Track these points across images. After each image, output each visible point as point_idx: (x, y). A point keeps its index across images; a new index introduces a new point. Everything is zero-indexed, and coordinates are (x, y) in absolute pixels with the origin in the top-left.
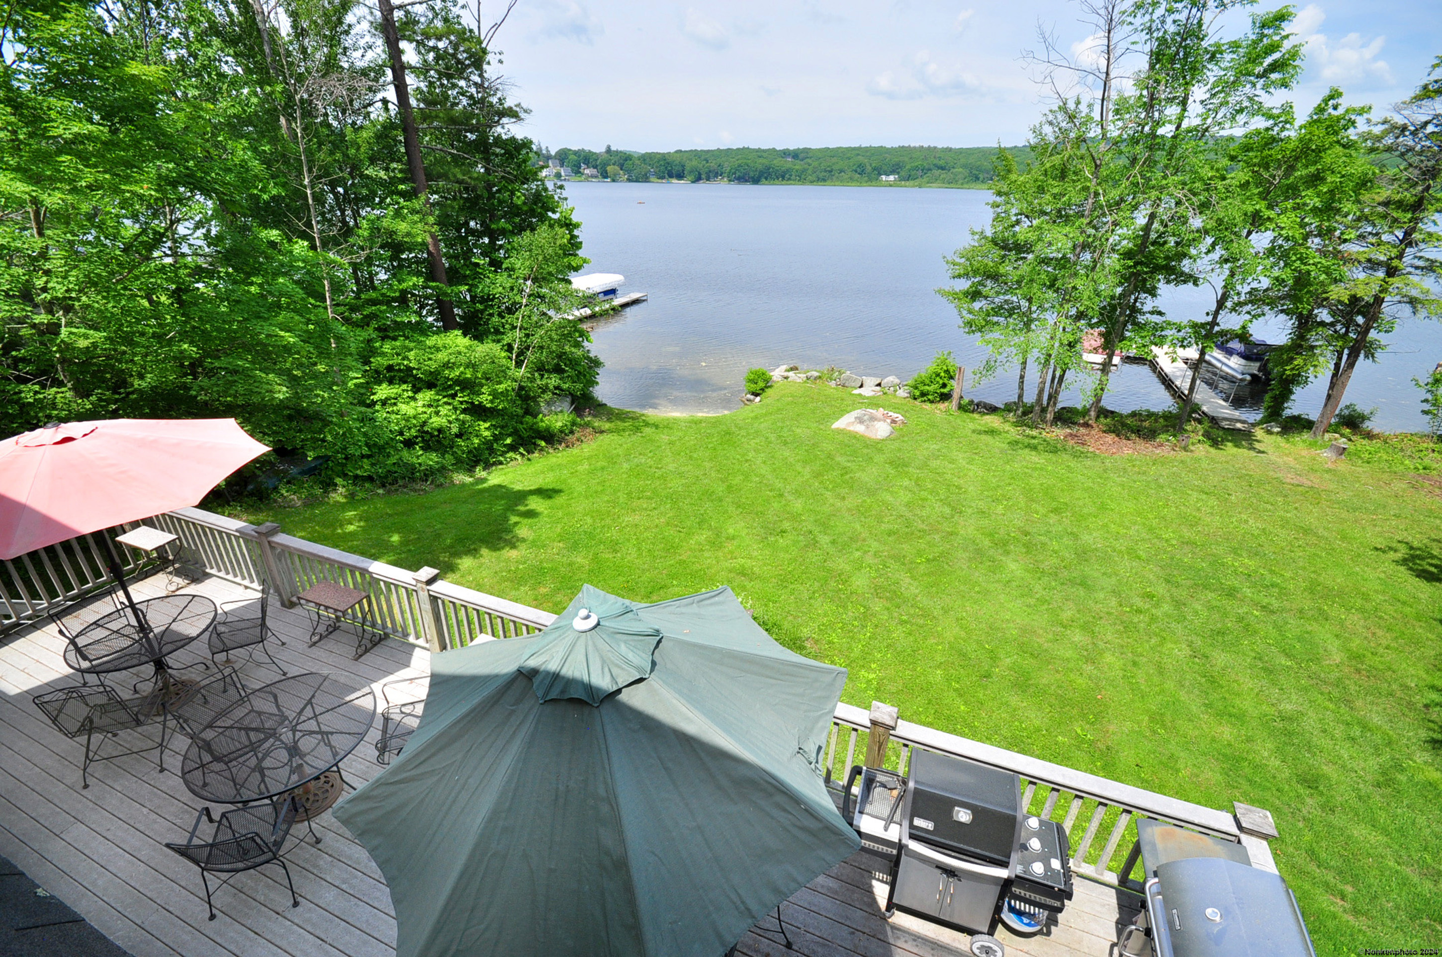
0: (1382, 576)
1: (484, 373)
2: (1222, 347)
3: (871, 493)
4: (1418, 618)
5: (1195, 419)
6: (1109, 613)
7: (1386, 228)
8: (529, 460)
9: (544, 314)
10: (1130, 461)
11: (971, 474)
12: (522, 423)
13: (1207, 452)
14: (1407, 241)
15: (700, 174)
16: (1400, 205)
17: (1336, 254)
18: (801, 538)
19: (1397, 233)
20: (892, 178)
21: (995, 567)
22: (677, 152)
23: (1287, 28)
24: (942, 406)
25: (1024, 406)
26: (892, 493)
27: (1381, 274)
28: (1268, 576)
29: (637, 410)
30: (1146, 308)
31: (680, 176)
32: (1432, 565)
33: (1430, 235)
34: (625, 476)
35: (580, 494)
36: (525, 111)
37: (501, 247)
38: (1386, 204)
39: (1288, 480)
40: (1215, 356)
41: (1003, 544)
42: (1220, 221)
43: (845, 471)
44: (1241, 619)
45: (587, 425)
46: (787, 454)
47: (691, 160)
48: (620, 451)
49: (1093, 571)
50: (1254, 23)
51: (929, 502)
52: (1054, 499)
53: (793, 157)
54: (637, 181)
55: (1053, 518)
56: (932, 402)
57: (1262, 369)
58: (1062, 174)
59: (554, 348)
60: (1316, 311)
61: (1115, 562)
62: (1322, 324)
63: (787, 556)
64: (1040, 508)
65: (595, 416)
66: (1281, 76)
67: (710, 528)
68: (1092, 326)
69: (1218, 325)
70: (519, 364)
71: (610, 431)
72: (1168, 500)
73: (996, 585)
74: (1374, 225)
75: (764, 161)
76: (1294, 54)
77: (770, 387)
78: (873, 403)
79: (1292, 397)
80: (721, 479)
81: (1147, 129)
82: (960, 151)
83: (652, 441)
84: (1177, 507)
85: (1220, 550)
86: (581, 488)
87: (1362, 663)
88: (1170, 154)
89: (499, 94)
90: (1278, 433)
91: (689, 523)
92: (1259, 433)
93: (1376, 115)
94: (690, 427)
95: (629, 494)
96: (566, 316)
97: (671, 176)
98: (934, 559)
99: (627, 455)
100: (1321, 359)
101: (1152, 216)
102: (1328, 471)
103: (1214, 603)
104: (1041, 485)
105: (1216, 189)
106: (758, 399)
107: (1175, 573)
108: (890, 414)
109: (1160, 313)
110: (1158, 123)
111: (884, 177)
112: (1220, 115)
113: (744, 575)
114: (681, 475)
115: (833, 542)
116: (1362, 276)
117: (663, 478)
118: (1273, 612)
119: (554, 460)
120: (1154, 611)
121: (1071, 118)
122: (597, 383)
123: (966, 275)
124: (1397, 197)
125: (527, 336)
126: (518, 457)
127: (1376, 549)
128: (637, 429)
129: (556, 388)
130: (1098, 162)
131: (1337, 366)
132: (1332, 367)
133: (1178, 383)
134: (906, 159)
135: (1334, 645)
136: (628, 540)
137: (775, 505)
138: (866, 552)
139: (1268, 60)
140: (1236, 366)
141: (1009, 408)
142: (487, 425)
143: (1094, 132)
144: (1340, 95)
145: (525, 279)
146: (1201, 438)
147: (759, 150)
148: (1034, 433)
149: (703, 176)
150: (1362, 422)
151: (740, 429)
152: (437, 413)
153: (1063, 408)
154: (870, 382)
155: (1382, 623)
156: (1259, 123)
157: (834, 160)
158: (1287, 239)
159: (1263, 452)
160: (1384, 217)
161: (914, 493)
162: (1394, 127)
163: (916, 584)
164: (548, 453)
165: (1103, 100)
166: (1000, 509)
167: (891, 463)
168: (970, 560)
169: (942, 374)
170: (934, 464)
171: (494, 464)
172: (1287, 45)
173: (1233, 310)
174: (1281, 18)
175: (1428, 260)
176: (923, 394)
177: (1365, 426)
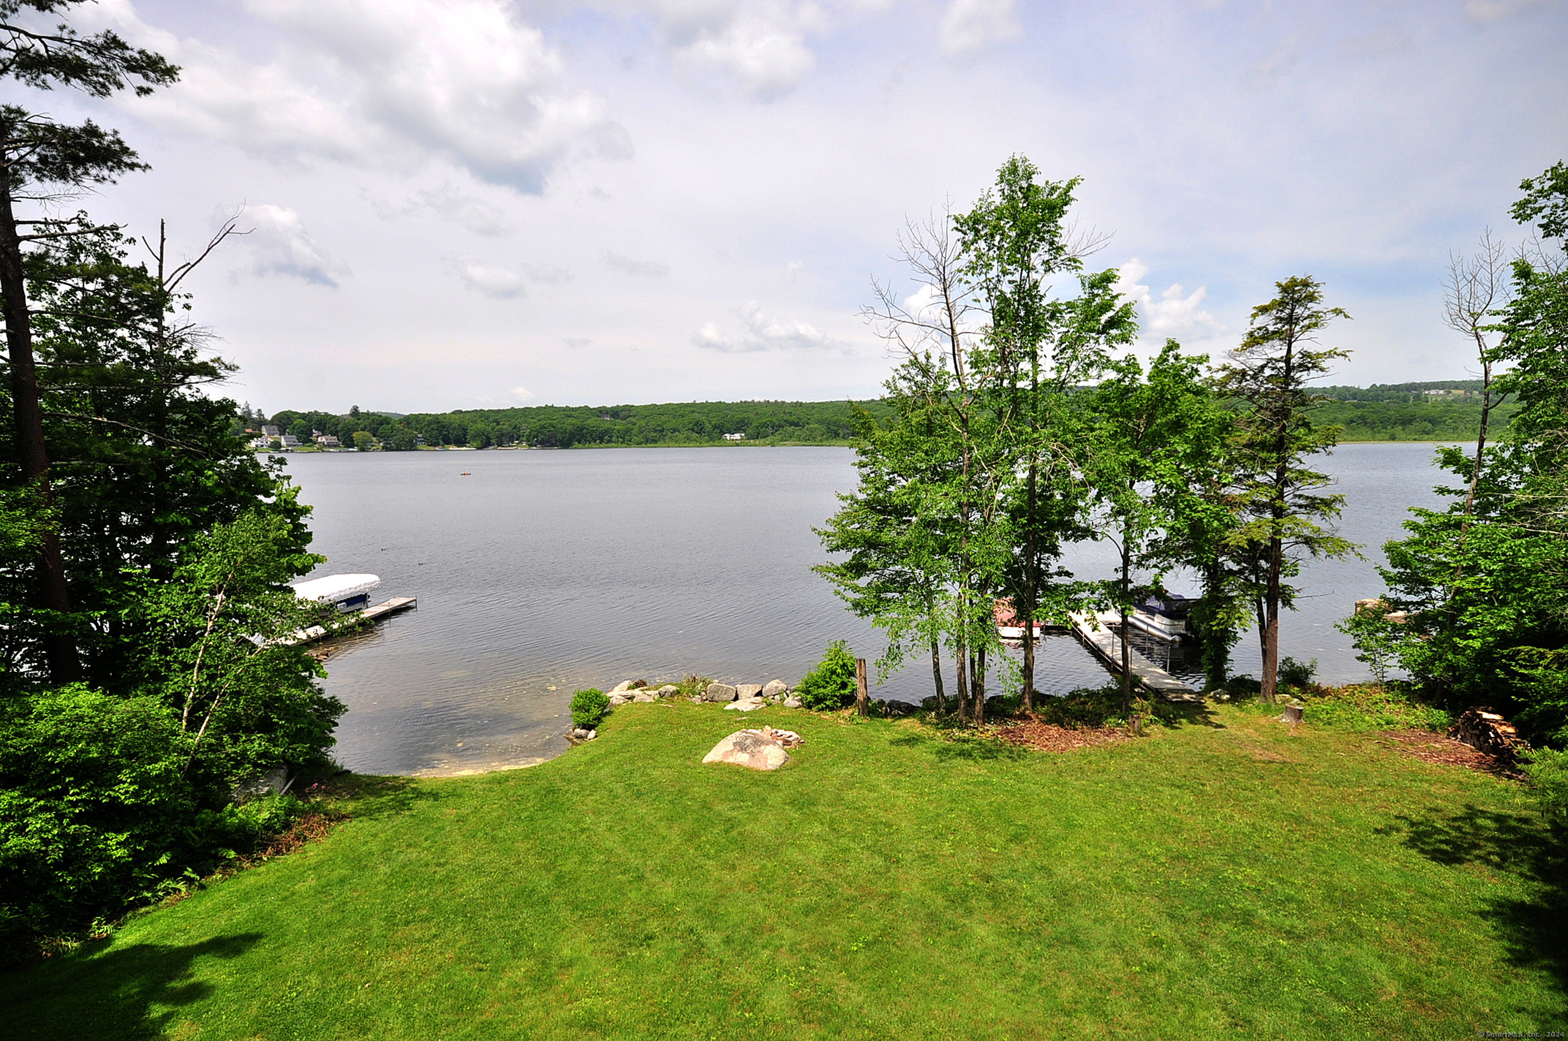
0: (1396, 864)
1: (125, 746)
2: (1141, 606)
3: (771, 852)
4: (1456, 914)
5: (1139, 695)
6: (1117, 980)
7: (1259, 470)
8: (202, 887)
9: (245, 641)
10: (1085, 756)
11: (900, 802)
12: (193, 824)
13: (1163, 734)
14: (1282, 481)
15: (488, 438)
16: (1263, 446)
17: (1221, 499)
18: (678, 942)
19: (1270, 474)
20: (737, 436)
21: (960, 939)
22: (454, 413)
23: (1114, 288)
24: (846, 713)
25: (946, 699)
26: (800, 847)
27: (1268, 516)
28: (1279, 888)
29: (404, 774)
30: (1053, 569)
31: (461, 441)
32: (1441, 842)
33: (1301, 472)
34: (382, 887)
35: (299, 934)
36: (228, 368)
37: (173, 548)
38: (1250, 445)
39: (1258, 757)
40: (1137, 616)
41: (960, 900)
42: (1100, 473)
43: (731, 824)
44: (1270, 956)
45: (315, 810)
46: (642, 811)
47: (475, 422)
48: (374, 846)
49: (1081, 918)
50: (1083, 284)
51: (853, 854)
52: (1010, 823)
53: (612, 416)
54: (398, 449)
55: (1015, 850)
56: (832, 709)
57: (1189, 627)
58: (929, 429)
59: (260, 692)
60: (1220, 560)
61: (1104, 900)
62: (1230, 572)
63: (660, 979)
64: (995, 838)
65: (328, 793)
66: (1119, 332)
67: (531, 954)
68: (1000, 595)
69: (1131, 582)
70: (194, 725)
71: (356, 815)
72: (1139, 802)
73: (965, 966)
74: (1244, 467)
75: (575, 421)
76: (1126, 311)
77: (609, 713)
78: (754, 719)
79: (1229, 657)
80: (545, 866)
81: (1006, 383)
82: (812, 406)
83: (428, 820)
84: (1152, 810)
85: (1215, 861)
86: (300, 924)
87: (1421, 990)
88: (1034, 407)
89: (186, 347)
90: (1228, 700)
91: (495, 952)
92: (1210, 704)
93: (1215, 363)
94: (491, 790)
95: (390, 918)
96: (282, 641)
97: (447, 441)
98: (876, 941)
99: (386, 853)
100: (1243, 610)
101: (1033, 470)
102: (1294, 740)
103: (1234, 938)
104: (990, 804)
105: (1088, 440)
106: (592, 734)
107: (1177, 903)
108: (781, 732)
109: (1068, 574)
110: (1015, 378)
111: (728, 436)
112: (1072, 369)
113: (593, 1027)
114: (479, 870)
115: (728, 941)
116: (1251, 519)
117: (449, 880)
118: (1300, 938)
119: (252, 880)
120: (1168, 965)
121: (925, 372)
122: (333, 741)
123: (844, 546)
124: (1259, 438)
125: (212, 678)
126: (181, 886)
127: (1377, 831)
128: (402, 805)
129: (261, 755)
130: (964, 416)
131: (1260, 615)
132: (1256, 618)
133: (1108, 652)
134: (752, 416)
135: (1381, 971)
136: (388, 1005)
137: (633, 895)
138: (777, 949)
139: (1104, 318)
140: (1163, 627)
141: (929, 705)
142: (122, 837)
143: (953, 386)
144: (1177, 346)
145: (213, 592)
146: (1151, 717)
147: (567, 409)
148: (966, 735)
149: (493, 441)
150: (1307, 678)
151: (569, 782)
152: (21, 830)
153: (992, 698)
154: (748, 691)
155: (1422, 931)
156: (1111, 375)
157: (664, 418)
158: (1170, 486)
159: (1221, 726)
160: (1253, 458)
161: (831, 843)
162: (1234, 373)
163: (857, 987)
164: (241, 869)
165: (954, 354)
166: (947, 848)
167: (792, 803)
168: (924, 932)
169: (839, 671)
170: (850, 795)
171: (134, 906)
172: (1118, 304)
173: (1139, 564)
174: (1107, 279)
175: (1307, 498)
176: (819, 700)
177: (1310, 682)
